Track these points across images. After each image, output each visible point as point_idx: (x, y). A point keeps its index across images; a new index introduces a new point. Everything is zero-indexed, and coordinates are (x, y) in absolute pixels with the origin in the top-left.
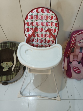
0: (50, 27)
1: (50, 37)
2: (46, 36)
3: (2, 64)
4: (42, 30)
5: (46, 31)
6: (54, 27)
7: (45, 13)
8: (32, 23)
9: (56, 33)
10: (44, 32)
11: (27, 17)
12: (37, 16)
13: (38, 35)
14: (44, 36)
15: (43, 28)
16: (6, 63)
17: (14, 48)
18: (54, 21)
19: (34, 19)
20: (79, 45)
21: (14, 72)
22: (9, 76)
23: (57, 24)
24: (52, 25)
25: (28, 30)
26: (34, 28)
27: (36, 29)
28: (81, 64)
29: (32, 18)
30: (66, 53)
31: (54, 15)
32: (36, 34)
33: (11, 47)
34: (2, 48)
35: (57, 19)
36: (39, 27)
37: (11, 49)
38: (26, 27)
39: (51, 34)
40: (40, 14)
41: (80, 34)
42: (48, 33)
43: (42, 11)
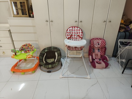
0: (79, 34)
1: (79, 38)
2: (77, 38)
3: (47, 60)
4: (75, 36)
5: (77, 36)
6: (81, 34)
7: (76, 28)
8: (70, 32)
9: (82, 36)
10: (76, 37)
11: (67, 30)
12: (72, 30)
13: (73, 38)
14: (76, 38)
15: (75, 35)
16: (49, 60)
17: (56, 50)
18: (80, 31)
19: (71, 31)
20: (96, 47)
21: (57, 62)
22: (53, 65)
23: (82, 32)
24: (79, 33)
25: (68, 35)
26: (71, 35)
27: (72, 35)
28: (101, 60)
29: (70, 30)
30: (90, 52)
31: (80, 29)
32: (72, 37)
33: (54, 49)
34: (48, 50)
35: (82, 30)
36: (73, 34)
37: (54, 51)
38: (67, 34)
39: (79, 37)
40: (74, 29)
41: (95, 40)
42: (78, 37)
43: (75, 28)
